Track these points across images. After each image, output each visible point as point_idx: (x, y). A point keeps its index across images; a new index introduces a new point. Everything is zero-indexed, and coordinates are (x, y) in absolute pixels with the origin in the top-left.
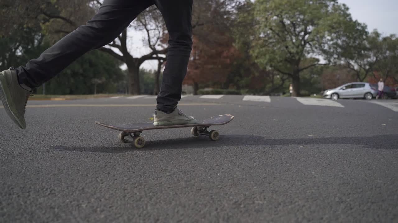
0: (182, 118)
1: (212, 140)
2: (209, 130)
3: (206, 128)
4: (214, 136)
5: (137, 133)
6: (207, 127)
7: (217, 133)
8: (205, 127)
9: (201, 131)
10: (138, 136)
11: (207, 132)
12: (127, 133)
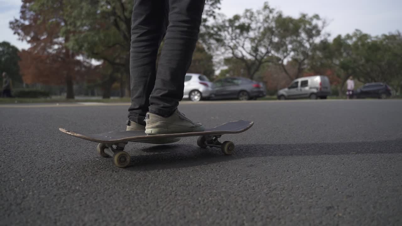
0: (184, 124)
1: (226, 155)
2: (221, 140)
3: (217, 138)
4: (228, 149)
5: (121, 145)
6: (218, 136)
7: (231, 145)
8: (215, 136)
9: (211, 142)
10: (122, 149)
11: (219, 143)
12: (107, 145)
